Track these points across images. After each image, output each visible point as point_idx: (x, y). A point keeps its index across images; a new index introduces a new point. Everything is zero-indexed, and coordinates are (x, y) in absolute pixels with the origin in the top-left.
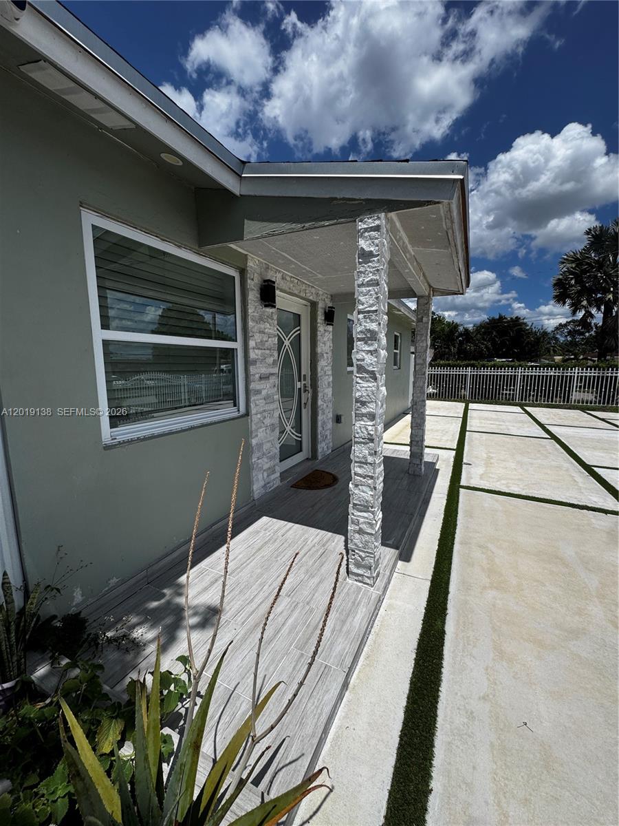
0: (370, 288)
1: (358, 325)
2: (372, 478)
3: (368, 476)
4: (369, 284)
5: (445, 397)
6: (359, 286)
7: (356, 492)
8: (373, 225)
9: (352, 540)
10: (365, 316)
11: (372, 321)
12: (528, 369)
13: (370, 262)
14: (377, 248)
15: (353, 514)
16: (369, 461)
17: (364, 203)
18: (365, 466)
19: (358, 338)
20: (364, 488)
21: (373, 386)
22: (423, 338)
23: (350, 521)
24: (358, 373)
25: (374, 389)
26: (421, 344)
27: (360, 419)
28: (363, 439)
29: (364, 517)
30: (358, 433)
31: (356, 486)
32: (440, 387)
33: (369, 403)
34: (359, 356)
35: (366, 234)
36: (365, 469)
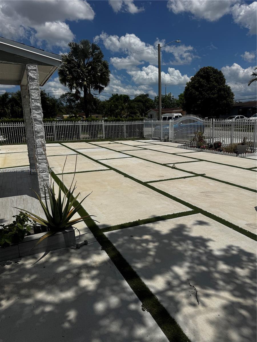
0: (35, 91)
1: (32, 104)
3: (44, 159)
4: (34, 89)
6: (31, 89)
7: (40, 166)
8: (34, 68)
9: (41, 184)
10: (34, 101)
11: (38, 103)
12: (58, 122)
13: (34, 81)
14: (36, 77)
15: (40, 175)
17: (28, 59)
18: (42, 155)
19: (33, 109)
20: (43, 164)
21: (41, 126)
23: (39, 178)
24: (34, 122)
27: (38, 138)
28: (40, 146)
29: (44, 175)
30: (38, 144)
31: (40, 164)
33: (41, 132)
34: (34, 115)
35: (31, 71)
36: (42, 156)
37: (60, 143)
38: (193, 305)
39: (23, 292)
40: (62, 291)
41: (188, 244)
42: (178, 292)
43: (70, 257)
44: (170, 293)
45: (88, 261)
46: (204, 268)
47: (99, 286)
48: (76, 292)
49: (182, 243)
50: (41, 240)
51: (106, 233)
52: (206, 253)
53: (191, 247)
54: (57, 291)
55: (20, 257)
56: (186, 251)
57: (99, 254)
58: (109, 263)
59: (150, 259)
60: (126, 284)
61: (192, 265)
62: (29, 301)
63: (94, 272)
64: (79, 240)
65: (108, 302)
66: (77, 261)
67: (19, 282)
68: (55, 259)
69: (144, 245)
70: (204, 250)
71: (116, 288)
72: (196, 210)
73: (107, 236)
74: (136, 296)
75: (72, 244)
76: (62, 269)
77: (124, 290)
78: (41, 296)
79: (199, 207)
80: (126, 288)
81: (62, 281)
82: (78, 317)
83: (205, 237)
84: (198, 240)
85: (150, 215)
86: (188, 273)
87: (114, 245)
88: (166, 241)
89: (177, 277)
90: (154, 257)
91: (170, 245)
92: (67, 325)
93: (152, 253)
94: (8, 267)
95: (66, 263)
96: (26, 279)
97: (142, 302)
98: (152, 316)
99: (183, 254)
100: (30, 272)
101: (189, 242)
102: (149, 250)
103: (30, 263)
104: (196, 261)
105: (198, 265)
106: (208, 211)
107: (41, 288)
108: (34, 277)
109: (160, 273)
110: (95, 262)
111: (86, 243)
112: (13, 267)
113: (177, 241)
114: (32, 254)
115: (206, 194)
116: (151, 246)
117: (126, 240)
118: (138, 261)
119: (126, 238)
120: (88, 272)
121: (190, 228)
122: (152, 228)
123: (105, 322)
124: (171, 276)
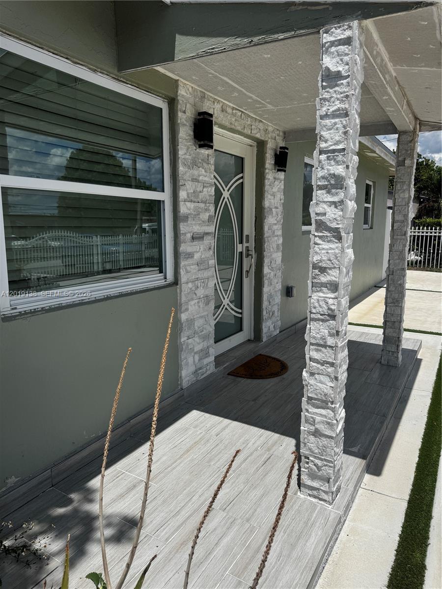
0: (337, 120)
2: (332, 365)
4: (334, 115)
5: (432, 266)
8: (342, 37)
9: (305, 444)
10: (328, 158)
11: (338, 163)
13: (337, 85)
16: (329, 343)
17: (331, 8)
22: (405, 188)
25: (337, 251)
26: (402, 195)
27: (319, 289)
28: (321, 315)
29: (321, 415)
30: (315, 308)
31: (312, 374)
32: (425, 253)
33: (330, 269)
35: (333, 49)
36: (323, 353)
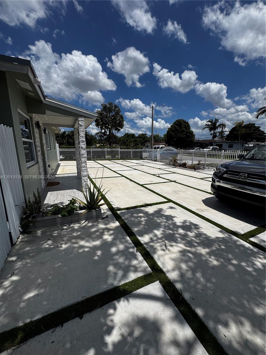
4: (82, 131)
6: (80, 131)
7: (83, 173)
12: (94, 149)
13: (82, 127)
14: (83, 124)
15: (83, 178)
17: (79, 115)
19: (80, 142)
20: (85, 172)
21: (85, 151)
23: (82, 180)
24: (81, 149)
27: (83, 158)
30: (82, 161)
35: (81, 121)
37: (94, 160)
38: (164, 250)
39: (73, 241)
40: (93, 241)
41: (163, 219)
42: (156, 243)
43: (98, 223)
44: (152, 244)
45: (108, 226)
46: (171, 232)
47: (114, 239)
48: (101, 242)
49: (160, 218)
50: (83, 214)
51: (118, 212)
52: (172, 223)
53: (165, 220)
54: (91, 241)
55: (72, 223)
56: (162, 222)
57: (114, 223)
58: (119, 227)
59: (142, 226)
60: (128, 238)
61: (164, 230)
62: (76, 245)
63: (111, 232)
64: (104, 215)
65: (118, 247)
66: (102, 226)
67: (70, 235)
68: (90, 224)
69: (139, 219)
70: (172, 222)
71: (123, 240)
72: (169, 201)
73: (119, 213)
74: (133, 245)
75: (100, 217)
76: (94, 230)
77: (127, 241)
78: (82, 243)
79: (171, 199)
80: (128, 240)
81: (94, 236)
82: (102, 254)
83: (173, 215)
84: (169, 217)
85: (143, 203)
86: (162, 234)
87: (123, 218)
88: (151, 217)
89: (156, 236)
90: (144, 225)
91: (153, 219)
92: (96, 258)
93: (143, 223)
94: (65, 227)
95: (96, 227)
96: (75, 234)
97: (136, 248)
98: (142, 255)
99: (160, 224)
100: (77, 231)
101: (164, 218)
102: (142, 221)
103: (77, 226)
104: (167, 228)
105: (168, 230)
106: (176, 202)
107: (82, 239)
108: (79, 233)
109: (147, 233)
110: (112, 227)
111: (107, 217)
112: (68, 228)
113: (157, 217)
114: (78, 221)
115: (176, 192)
116: (143, 219)
117: (129, 216)
118: (136, 227)
119: (129, 215)
120: (108, 232)
121: (165, 211)
122: (144, 210)
123: (117, 257)
124: (153, 235)
